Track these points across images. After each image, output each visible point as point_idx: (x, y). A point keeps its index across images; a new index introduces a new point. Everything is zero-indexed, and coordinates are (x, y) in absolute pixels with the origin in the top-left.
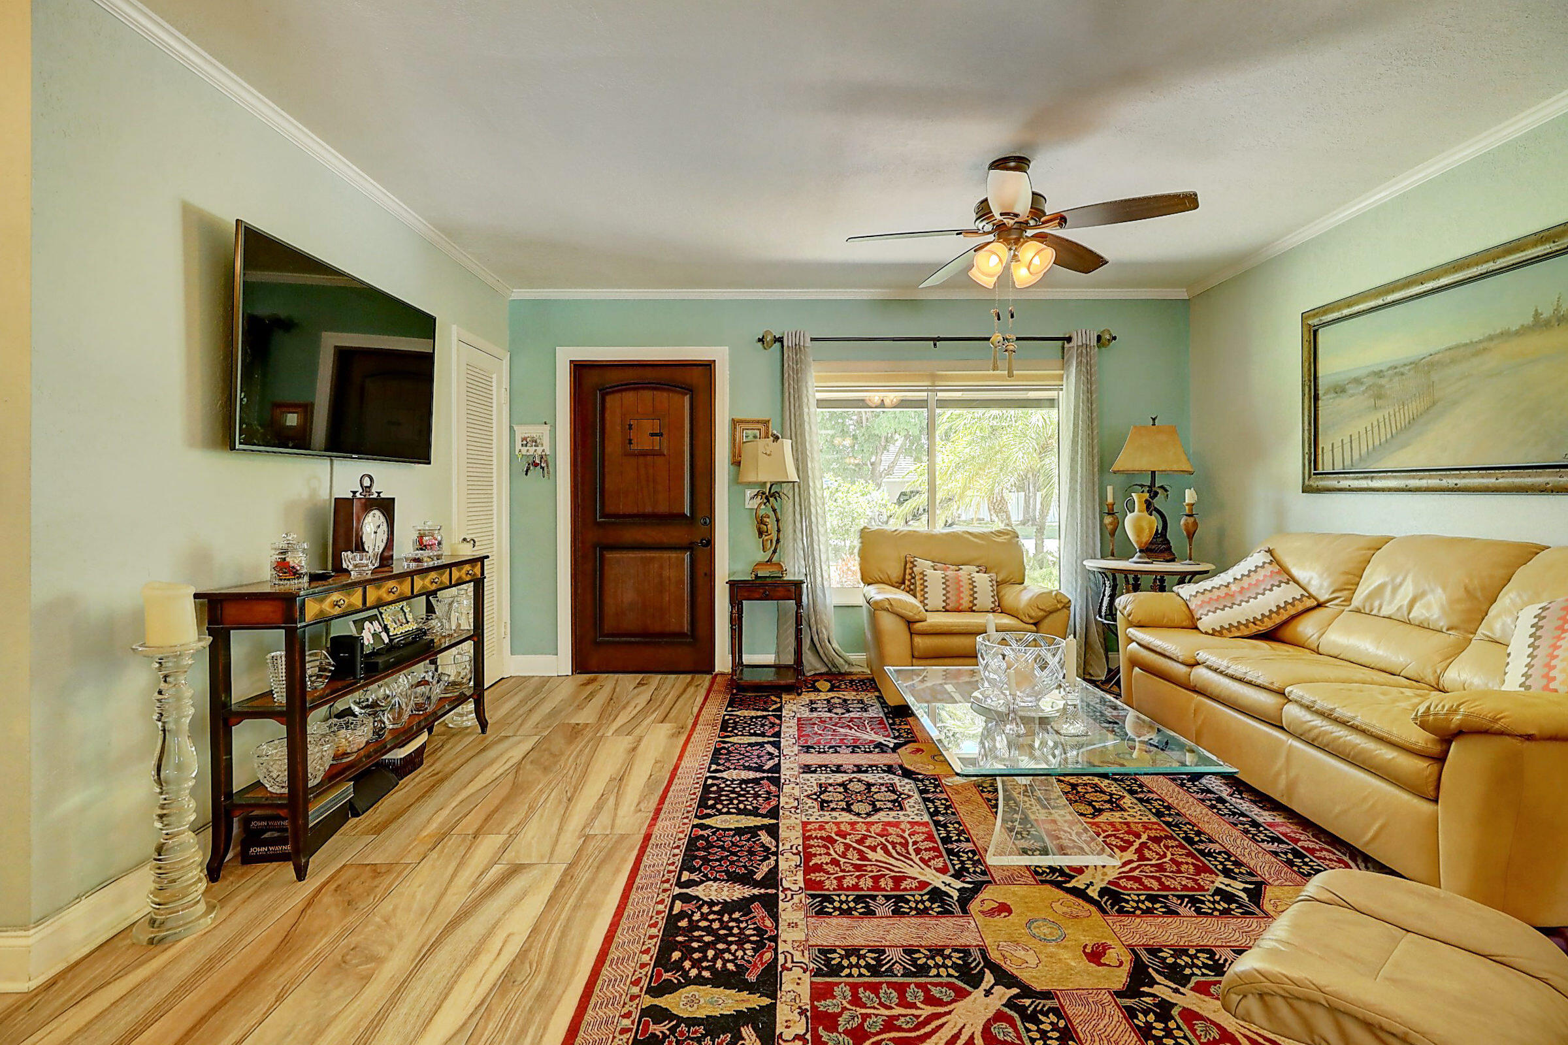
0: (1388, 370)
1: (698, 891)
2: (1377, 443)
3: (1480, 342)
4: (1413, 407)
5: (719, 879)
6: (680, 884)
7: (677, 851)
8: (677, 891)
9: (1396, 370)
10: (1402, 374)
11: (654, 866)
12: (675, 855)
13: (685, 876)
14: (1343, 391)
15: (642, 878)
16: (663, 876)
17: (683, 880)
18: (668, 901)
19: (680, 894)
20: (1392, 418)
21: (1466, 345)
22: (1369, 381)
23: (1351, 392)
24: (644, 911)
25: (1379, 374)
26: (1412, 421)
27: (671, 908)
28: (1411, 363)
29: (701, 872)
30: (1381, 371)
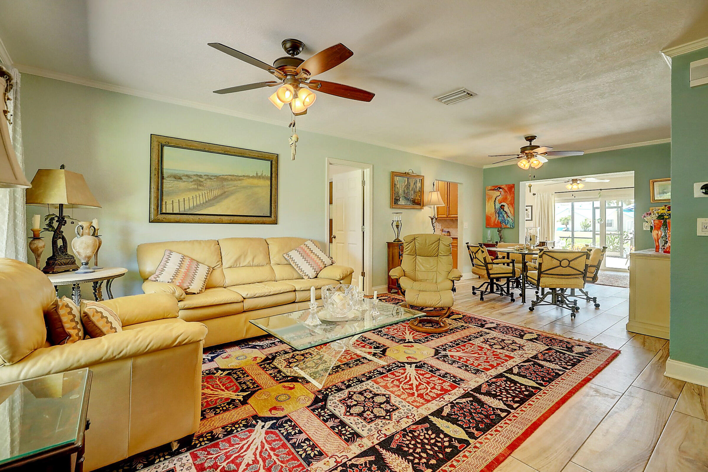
0: (205, 175)
1: (502, 406)
2: (198, 203)
3: (241, 176)
4: (216, 193)
5: (488, 406)
6: (509, 413)
7: (499, 429)
8: (512, 411)
9: (209, 177)
10: (211, 179)
11: (517, 427)
12: (502, 427)
13: (503, 415)
14: (180, 178)
15: (527, 425)
16: (515, 419)
17: (506, 413)
18: (519, 409)
19: (511, 409)
20: (206, 194)
21: (236, 176)
22: (195, 178)
23: (184, 180)
24: (532, 411)
25: (200, 176)
26: (215, 198)
27: (519, 406)
28: (215, 176)
29: (494, 413)
30: (201, 175)
